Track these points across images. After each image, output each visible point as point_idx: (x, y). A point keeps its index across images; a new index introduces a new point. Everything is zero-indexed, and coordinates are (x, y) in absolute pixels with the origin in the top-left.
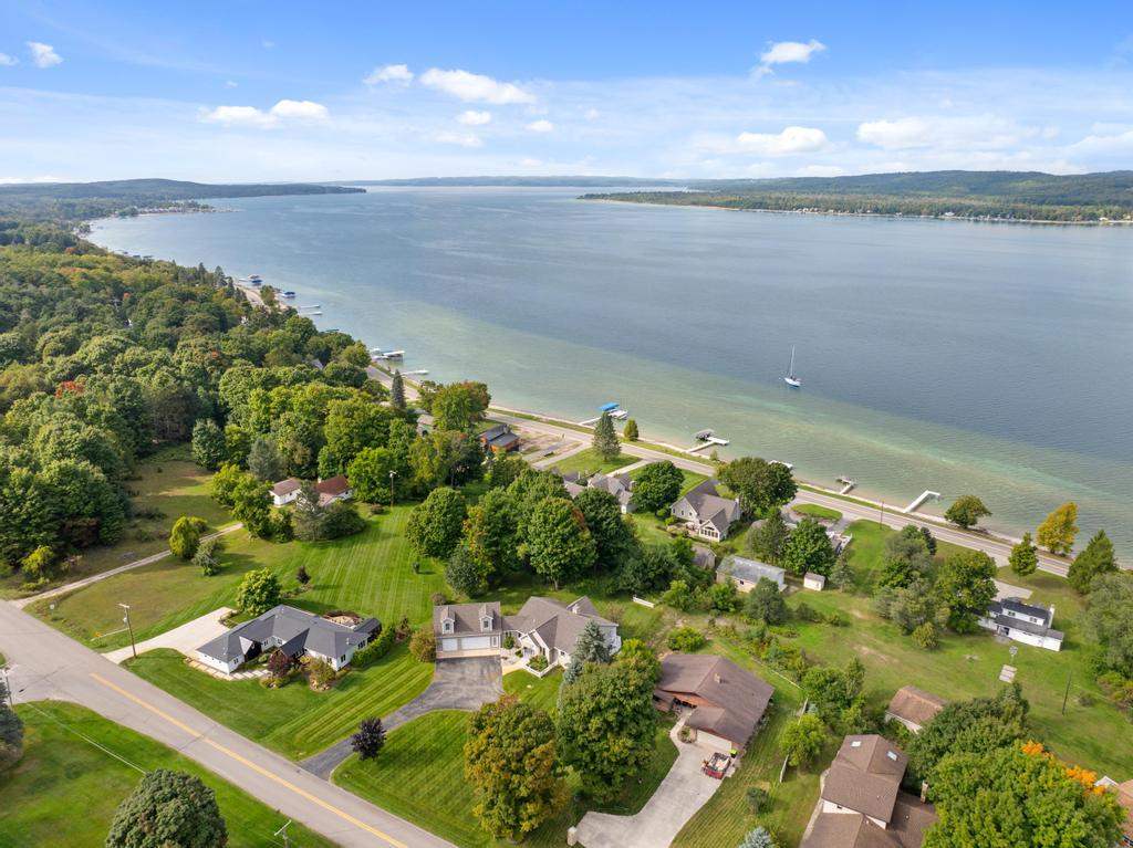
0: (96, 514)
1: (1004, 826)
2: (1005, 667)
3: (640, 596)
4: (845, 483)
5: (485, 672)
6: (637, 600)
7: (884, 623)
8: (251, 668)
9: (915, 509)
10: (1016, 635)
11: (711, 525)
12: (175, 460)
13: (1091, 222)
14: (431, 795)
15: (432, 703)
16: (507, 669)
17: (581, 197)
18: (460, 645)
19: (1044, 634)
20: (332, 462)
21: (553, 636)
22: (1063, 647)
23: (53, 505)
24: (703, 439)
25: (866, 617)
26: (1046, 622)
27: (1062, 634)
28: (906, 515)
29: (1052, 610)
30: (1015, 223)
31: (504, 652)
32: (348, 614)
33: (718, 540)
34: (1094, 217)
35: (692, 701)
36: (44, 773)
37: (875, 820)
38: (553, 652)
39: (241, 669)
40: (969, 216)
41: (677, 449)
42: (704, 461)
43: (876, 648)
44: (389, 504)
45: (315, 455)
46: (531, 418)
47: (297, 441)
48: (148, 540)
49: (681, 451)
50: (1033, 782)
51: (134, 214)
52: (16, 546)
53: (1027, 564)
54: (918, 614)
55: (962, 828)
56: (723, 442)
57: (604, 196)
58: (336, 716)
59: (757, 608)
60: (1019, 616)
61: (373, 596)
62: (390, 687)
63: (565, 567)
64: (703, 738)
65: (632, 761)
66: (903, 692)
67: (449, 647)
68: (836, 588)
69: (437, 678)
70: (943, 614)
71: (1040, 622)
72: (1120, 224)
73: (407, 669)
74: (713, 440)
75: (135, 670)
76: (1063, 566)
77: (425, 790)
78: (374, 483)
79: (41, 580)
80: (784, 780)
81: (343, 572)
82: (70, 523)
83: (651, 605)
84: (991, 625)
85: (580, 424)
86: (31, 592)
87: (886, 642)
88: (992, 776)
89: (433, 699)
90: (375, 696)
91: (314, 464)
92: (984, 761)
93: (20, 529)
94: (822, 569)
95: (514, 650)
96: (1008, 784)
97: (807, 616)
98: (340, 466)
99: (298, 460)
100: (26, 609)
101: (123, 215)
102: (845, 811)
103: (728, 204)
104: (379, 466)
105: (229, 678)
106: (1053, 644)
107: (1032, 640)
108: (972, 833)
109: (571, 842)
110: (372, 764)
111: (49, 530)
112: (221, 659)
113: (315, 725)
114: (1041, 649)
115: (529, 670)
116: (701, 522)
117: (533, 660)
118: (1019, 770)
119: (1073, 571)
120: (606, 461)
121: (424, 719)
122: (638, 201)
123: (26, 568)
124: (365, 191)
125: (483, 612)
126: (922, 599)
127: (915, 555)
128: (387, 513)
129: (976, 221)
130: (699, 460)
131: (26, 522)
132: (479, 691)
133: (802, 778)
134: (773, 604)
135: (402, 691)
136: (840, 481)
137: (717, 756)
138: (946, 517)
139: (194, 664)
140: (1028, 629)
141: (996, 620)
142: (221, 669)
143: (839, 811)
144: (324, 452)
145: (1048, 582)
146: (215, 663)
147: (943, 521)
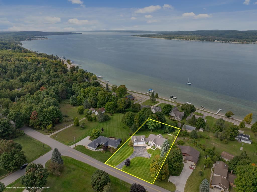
0: (59, 117)
1: (251, 178)
2: (241, 147)
3: (169, 133)
4: (203, 107)
5: (143, 149)
6: (168, 134)
7: (216, 138)
8: (99, 149)
9: (218, 113)
10: (242, 141)
11: (179, 117)
12: (66, 103)
13: (248, 43)
14: (141, 173)
15: (135, 155)
16: (147, 148)
17: (132, 36)
18: (137, 144)
19: (248, 141)
20: (100, 104)
21: (156, 142)
22: (252, 143)
23: (52, 116)
24: (171, 97)
25: (212, 137)
26: (248, 139)
27: (251, 141)
28: (216, 115)
29: (249, 136)
30: (231, 43)
31: (146, 145)
32: (113, 137)
33: (180, 120)
34: (249, 42)
35: (185, 155)
36: (69, 170)
37: (224, 177)
38: (156, 145)
39: (96, 149)
40: (221, 41)
41: (167, 100)
42: (173, 102)
43: (216, 143)
44: (113, 113)
45: (97, 103)
46: (134, 92)
47: (93, 100)
48: (68, 122)
49: (168, 100)
50: (255, 171)
51: (30, 40)
52: (45, 124)
53: (243, 126)
54: (224, 137)
55: (243, 179)
56: (176, 98)
57: (137, 36)
58: (118, 158)
59: (192, 136)
60: (243, 137)
61: (116, 133)
62: (126, 152)
63: (155, 128)
64: (188, 162)
65: (179, 167)
66: (223, 152)
67: (135, 144)
68: (206, 131)
69: (134, 150)
70: (229, 137)
71: (247, 138)
72: (255, 43)
73: (128, 149)
74: (174, 97)
75: (76, 149)
76: (250, 126)
77: (139, 172)
78: (110, 109)
79: (51, 131)
80: (205, 170)
81: (109, 128)
82: (54, 119)
83: (171, 135)
84: (237, 139)
85: (145, 94)
86: (50, 134)
87: (217, 142)
88: (247, 170)
89: (135, 154)
90: (124, 154)
91: (96, 105)
92: (245, 167)
93: (46, 121)
94: (203, 127)
95: (148, 145)
96: (250, 171)
97: (202, 137)
98: (102, 105)
99: (93, 104)
100: (50, 137)
101: (28, 40)
102: (218, 175)
103: (166, 38)
104: (112, 106)
105: (95, 151)
106: (250, 143)
107: (246, 142)
108: (245, 180)
109: (169, 181)
110: (128, 167)
111: (51, 121)
112: (93, 147)
113: (115, 160)
114: (247, 143)
115: (152, 149)
116: (176, 117)
117: (152, 147)
118: (252, 168)
119: (252, 127)
120: (153, 103)
121: (135, 159)
122: (145, 37)
123: (48, 128)
124: (81, 34)
125: (142, 137)
126: (225, 134)
127: (222, 125)
128: (113, 115)
129: (222, 42)
130: (172, 102)
131: (47, 119)
132: (143, 153)
133: (208, 169)
134: (196, 135)
135: (129, 153)
136: (202, 107)
137: (192, 165)
138: (225, 115)
139: (87, 148)
140: (245, 140)
141: (238, 138)
142: (93, 149)
143: (217, 175)
144: (98, 102)
145: (247, 129)
146: (92, 148)
147: (224, 116)
